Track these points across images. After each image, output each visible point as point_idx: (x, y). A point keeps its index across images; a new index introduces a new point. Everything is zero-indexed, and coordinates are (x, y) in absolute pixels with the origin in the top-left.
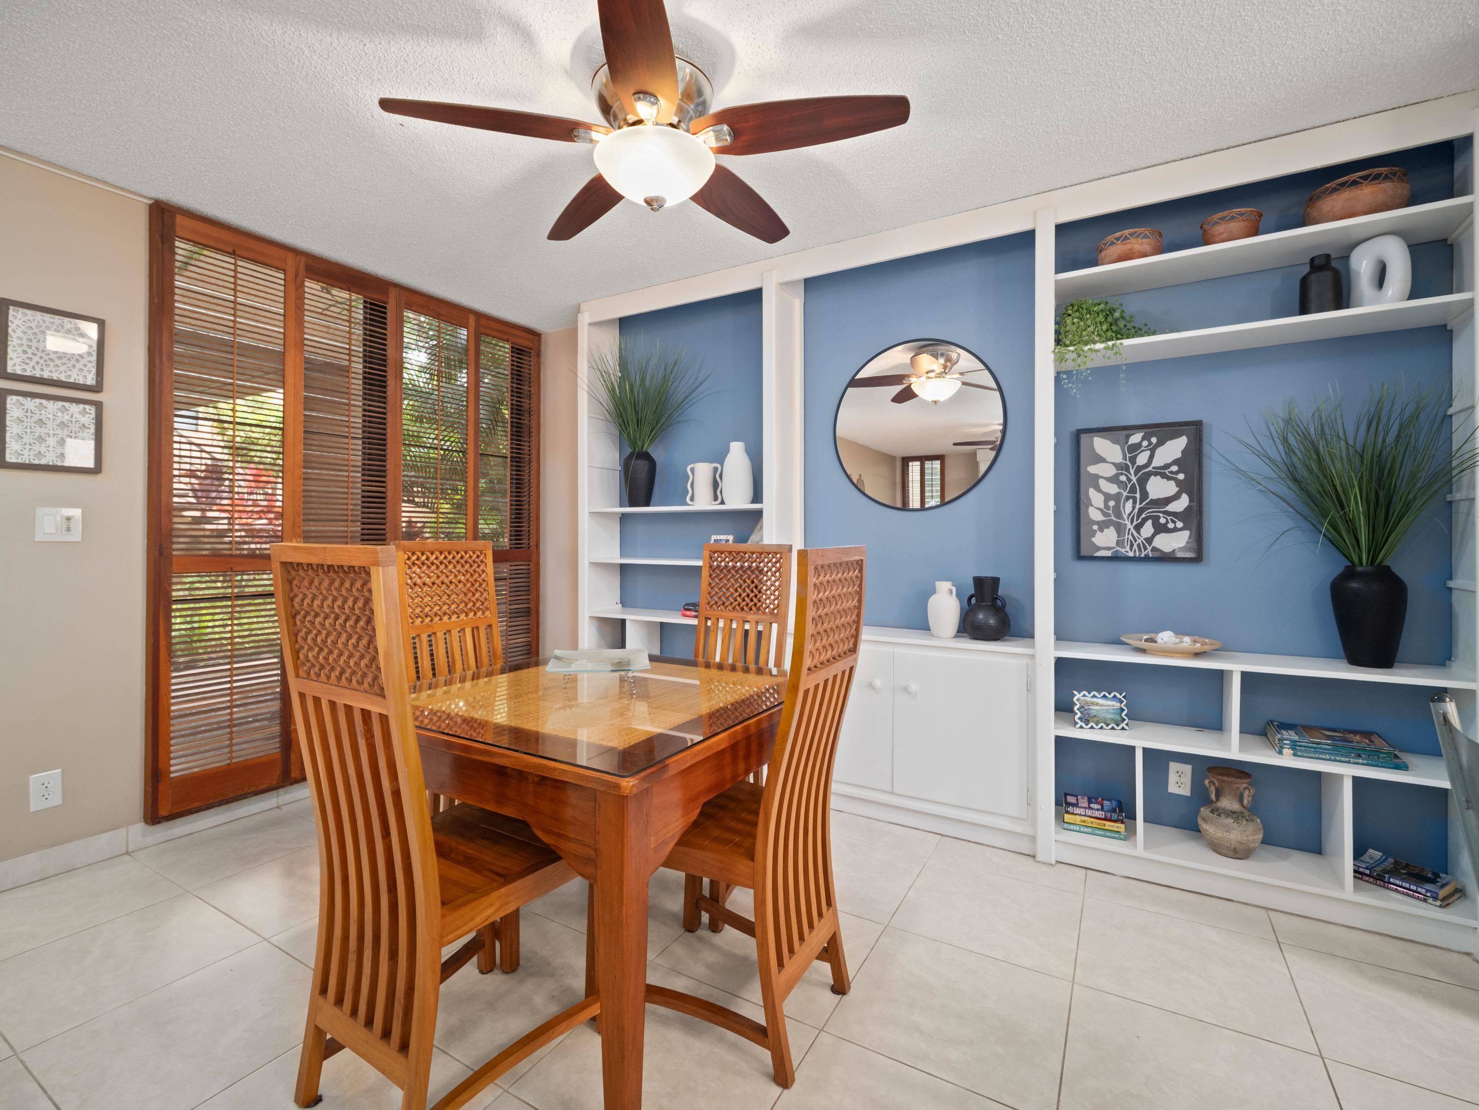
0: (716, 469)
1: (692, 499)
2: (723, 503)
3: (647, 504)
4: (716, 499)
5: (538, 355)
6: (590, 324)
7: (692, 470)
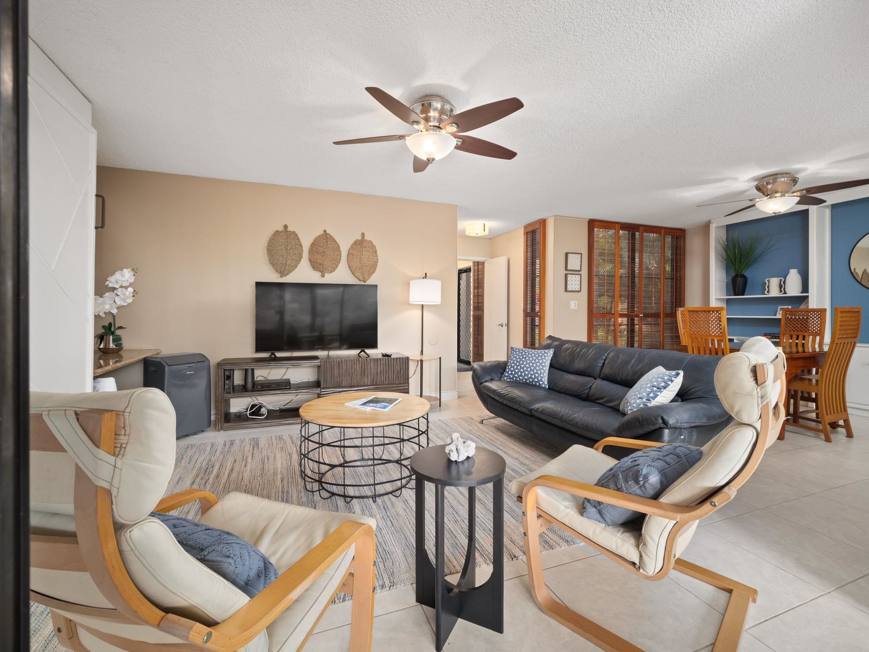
0: (781, 280)
1: (768, 292)
2: (785, 293)
3: (743, 295)
4: (781, 291)
5: (685, 238)
6: (716, 227)
7: (769, 281)
